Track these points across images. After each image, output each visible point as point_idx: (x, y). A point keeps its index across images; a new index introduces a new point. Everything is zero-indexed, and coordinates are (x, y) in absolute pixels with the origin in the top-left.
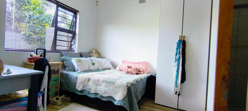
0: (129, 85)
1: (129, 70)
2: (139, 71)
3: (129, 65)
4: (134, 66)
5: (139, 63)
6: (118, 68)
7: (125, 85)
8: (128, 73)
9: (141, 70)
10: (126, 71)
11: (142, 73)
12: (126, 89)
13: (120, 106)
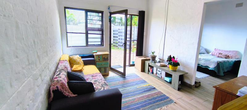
0: (218, 62)
1: (220, 55)
2: (228, 56)
3: (220, 52)
4: (224, 53)
5: (230, 51)
6: (210, 54)
7: (216, 62)
8: (218, 57)
9: (229, 56)
10: (217, 56)
11: (231, 58)
12: (217, 63)
13: (212, 70)
